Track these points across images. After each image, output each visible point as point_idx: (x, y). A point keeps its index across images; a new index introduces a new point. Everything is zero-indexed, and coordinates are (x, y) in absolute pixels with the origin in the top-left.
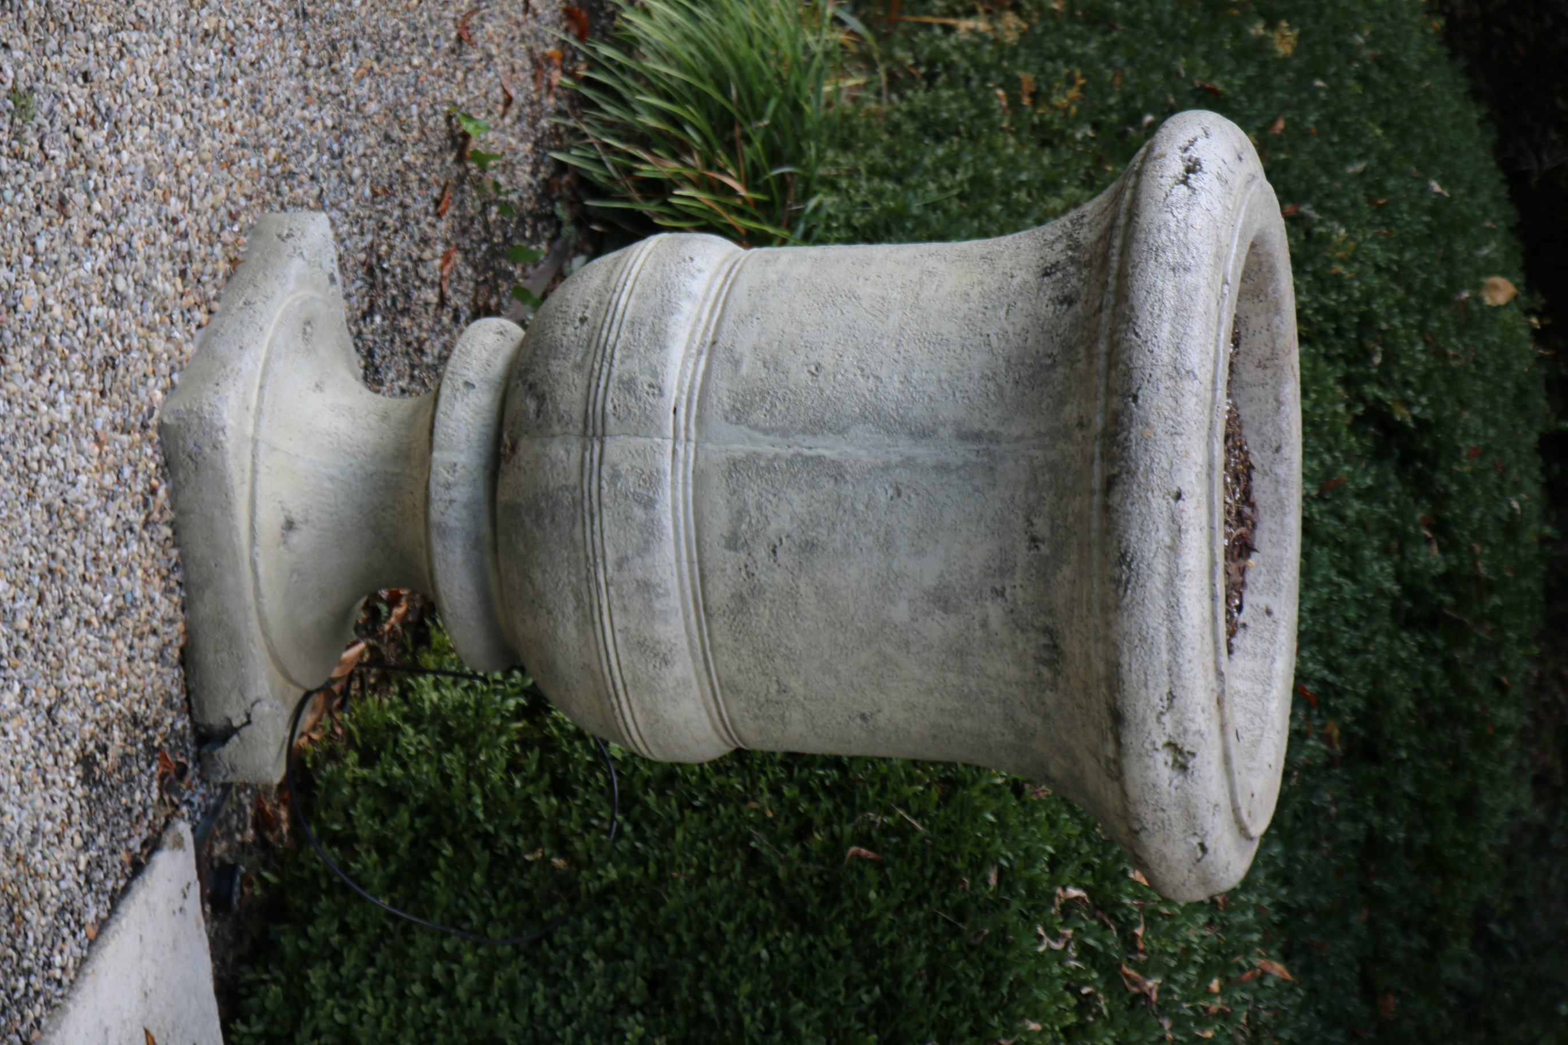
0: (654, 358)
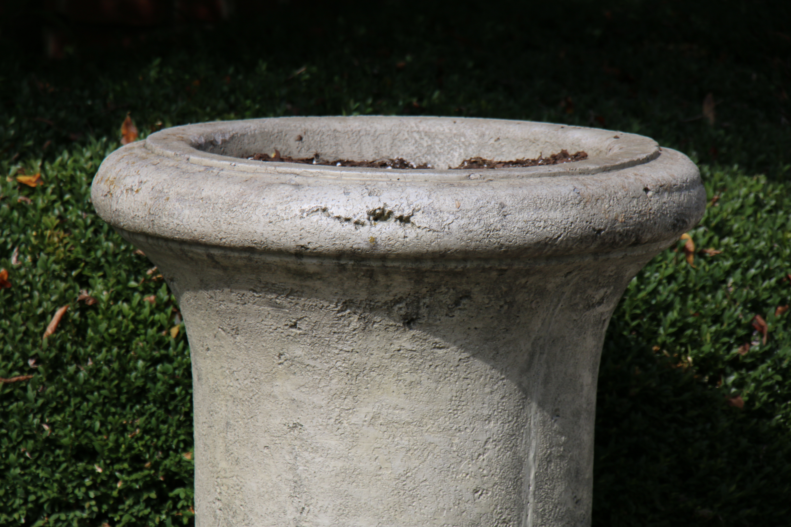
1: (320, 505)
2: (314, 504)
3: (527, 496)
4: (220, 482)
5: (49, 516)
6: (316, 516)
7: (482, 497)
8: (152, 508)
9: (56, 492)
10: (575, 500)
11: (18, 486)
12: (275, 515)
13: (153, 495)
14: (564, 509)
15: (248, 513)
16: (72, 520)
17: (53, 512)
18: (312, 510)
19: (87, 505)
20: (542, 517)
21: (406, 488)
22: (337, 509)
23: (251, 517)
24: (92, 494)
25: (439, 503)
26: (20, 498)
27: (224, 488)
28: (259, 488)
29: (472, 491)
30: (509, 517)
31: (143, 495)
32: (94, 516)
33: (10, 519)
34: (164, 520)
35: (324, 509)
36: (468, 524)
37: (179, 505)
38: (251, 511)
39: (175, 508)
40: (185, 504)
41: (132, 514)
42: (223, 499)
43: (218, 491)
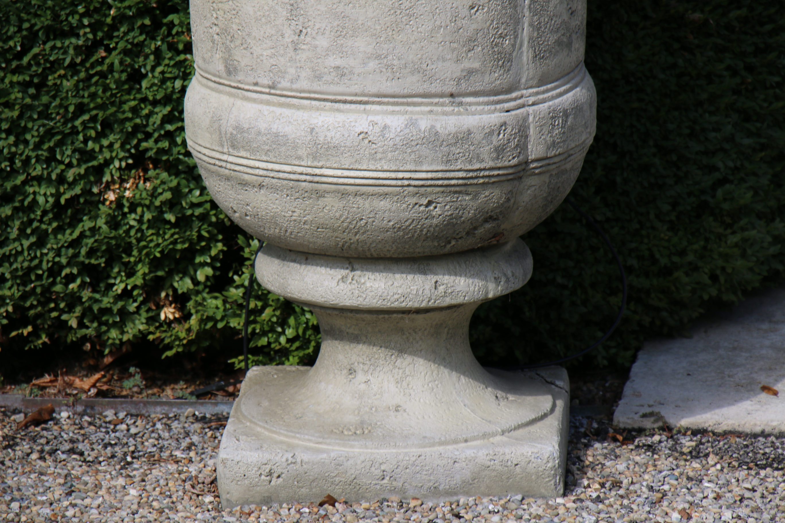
0: (478, 137)
1: (317, 27)
2: (311, 27)
3: (523, 9)
4: (216, 7)
5: (44, 43)
6: (314, 38)
7: (478, 13)
8: (147, 34)
9: (50, 20)
10: (570, 11)
11: (11, 13)
12: (273, 38)
13: (147, 22)
14: (559, 21)
15: (246, 37)
16: (68, 47)
17: (48, 40)
18: (309, 32)
19: (81, 32)
20: (538, 29)
21: (402, 7)
22: (335, 31)
23: (249, 41)
24: (86, 22)
25: (435, 21)
26: (14, 26)
27: (220, 13)
28: (255, 12)
29: (468, 7)
30: (506, 31)
31: (137, 22)
32: (90, 43)
33: (6, 47)
34: (159, 46)
35: (322, 31)
36: (465, 40)
37: (174, 32)
38: (249, 35)
39: (169, 34)
40: (180, 30)
41: (127, 41)
42: (220, 24)
43: (215, 15)
